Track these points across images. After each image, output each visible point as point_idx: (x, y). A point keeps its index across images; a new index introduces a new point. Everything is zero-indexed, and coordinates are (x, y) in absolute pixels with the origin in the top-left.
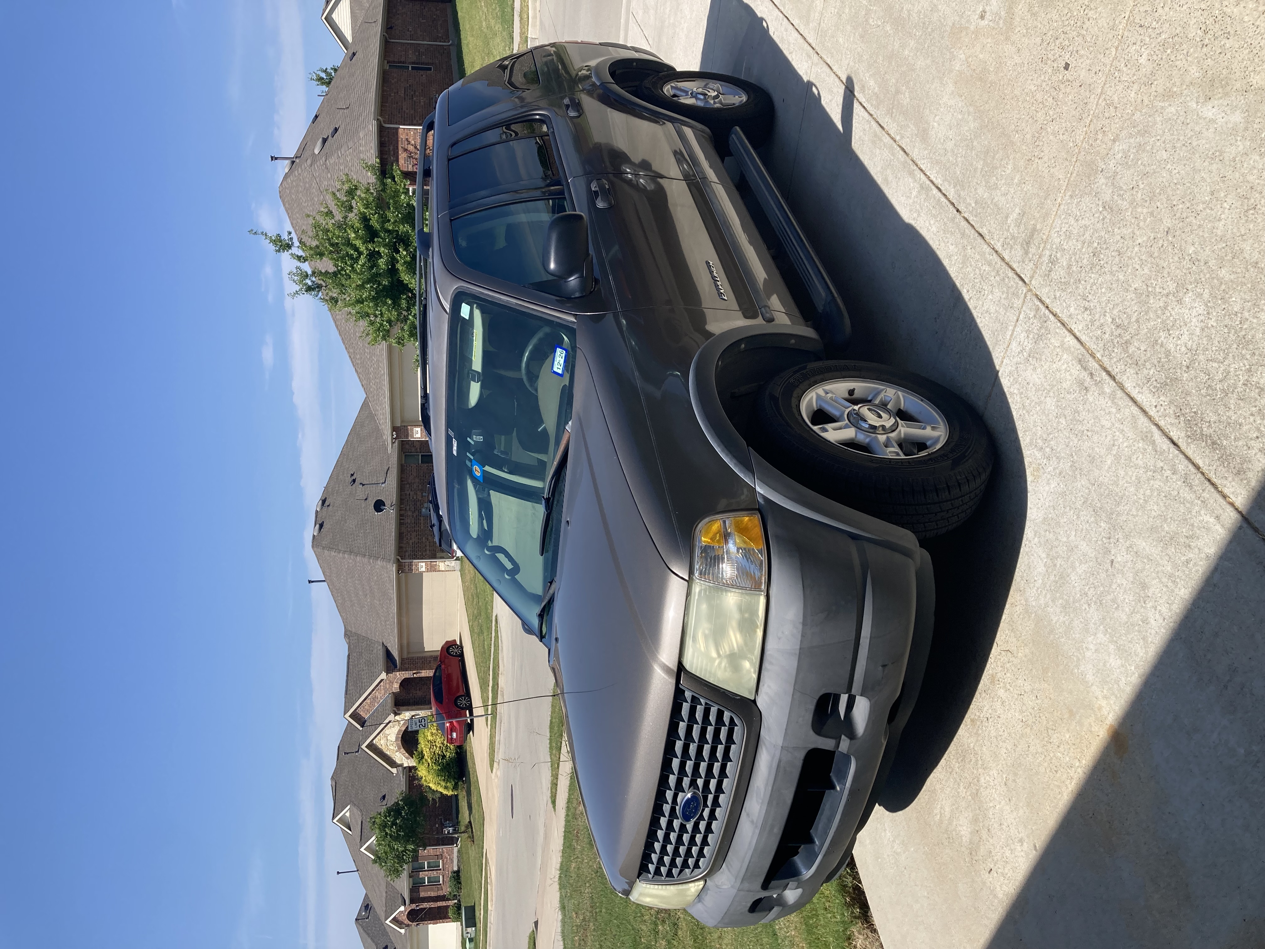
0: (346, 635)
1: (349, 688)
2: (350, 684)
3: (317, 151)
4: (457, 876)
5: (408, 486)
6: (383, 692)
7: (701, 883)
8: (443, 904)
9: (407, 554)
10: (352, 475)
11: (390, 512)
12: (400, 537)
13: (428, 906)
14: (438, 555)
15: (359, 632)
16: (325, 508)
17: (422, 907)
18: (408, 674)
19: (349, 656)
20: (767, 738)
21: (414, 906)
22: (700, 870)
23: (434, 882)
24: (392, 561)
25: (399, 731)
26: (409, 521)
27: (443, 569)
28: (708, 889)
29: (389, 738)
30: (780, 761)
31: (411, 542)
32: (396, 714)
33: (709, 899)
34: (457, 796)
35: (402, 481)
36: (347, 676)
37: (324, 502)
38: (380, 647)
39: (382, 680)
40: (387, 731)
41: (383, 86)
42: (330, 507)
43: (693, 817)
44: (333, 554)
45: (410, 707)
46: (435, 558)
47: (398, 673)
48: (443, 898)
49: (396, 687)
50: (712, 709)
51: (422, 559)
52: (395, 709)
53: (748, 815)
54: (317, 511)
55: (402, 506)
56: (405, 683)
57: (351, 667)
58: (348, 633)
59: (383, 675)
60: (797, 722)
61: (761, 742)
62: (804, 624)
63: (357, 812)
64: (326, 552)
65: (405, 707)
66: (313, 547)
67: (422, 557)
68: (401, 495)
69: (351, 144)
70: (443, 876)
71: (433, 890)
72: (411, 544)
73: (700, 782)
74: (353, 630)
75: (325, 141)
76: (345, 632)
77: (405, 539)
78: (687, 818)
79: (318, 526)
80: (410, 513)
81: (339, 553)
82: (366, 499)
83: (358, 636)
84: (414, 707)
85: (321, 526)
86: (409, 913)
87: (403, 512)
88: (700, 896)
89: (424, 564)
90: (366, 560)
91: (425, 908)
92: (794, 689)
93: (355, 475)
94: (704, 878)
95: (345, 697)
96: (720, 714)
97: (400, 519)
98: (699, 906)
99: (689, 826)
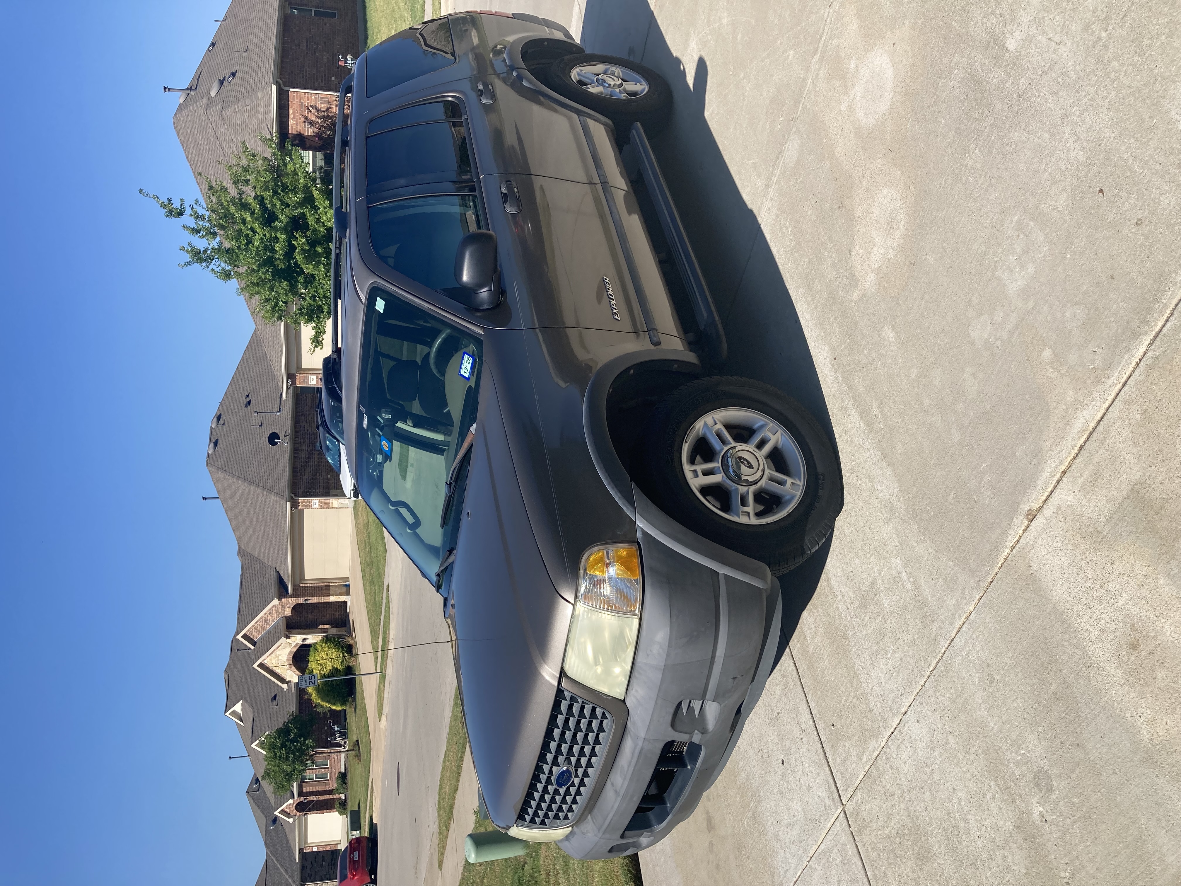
0: (239, 553)
1: (241, 609)
2: (243, 605)
3: (213, 94)
4: (343, 777)
5: (303, 417)
6: (275, 615)
7: (570, 829)
8: (331, 797)
9: (301, 491)
10: (248, 396)
11: (285, 444)
12: (295, 471)
13: (315, 799)
14: (333, 492)
15: (252, 553)
16: (220, 427)
17: (310, 799)
18: (300, 600)
19: (242, 575)
20: (633, 730)
21: (302, 799)
22: (569, 821)
23: (322, 778)
24: (285, 498)
25: (291, 652)
26: (303, 456)
27: (337, 506)
28: (575, 834)
29: (280, 657)
30: (642, 749)
31: (305, 477)
32: (288, 637)
33: (574, 840)
34: (345, 711)
35: (297, 412)
36: (240, 596)
37: (219, 418)
38: (273, 573)
39: (274, 606)
40: (278, 652)
41: (284, 36)
42: (225, 426)
43: (565, 785)
44: (227, 477)
45: (301, 631)
46: (329, 496)
47: (290, 599)
48: (330, 792)
49: (288, 612)
50: (586, 706)
51: (315, 496)
52: (287, 633)
53: (612, 784)
54: (212, 429)
55: (297, 439)
56: (296, 608)
57: (244, 588)
58: (241, 551)
59: (276, 602)
60: (658, 721)
61: (627, 732)
62: (670, 646)
63: (249, 709)
64: (220, 473)
65: (296, 631)
66: (207, 465)
67: (316, 495)
68: (296, 427)
69: (248, 102)
70: (331, 773)
71: (321, 785)
72: (305, 480)
73: (573, 760)
74: (247, 549)
75: (222, 82)
76: (239, 550)
77: (299, 474)
78: (560, 785)
79: (212, 445)
80: (304, 447)
81: (233, 477)
82: (261, 425)
83: (250, 555)
84: (305, 631)
85: (216, 444)
86: (297, 805)
87: (298, 445)
88: (567, 838)
89: (317, 501)
90: (259, 491)
91: (313, 801)
92: (658, 695)
93: (250, 396)
94: (572, 826)
95: (238, 618)
96: (594, 709)
97: (295, 453)
98: (567, 843)
99: (562, 790)
